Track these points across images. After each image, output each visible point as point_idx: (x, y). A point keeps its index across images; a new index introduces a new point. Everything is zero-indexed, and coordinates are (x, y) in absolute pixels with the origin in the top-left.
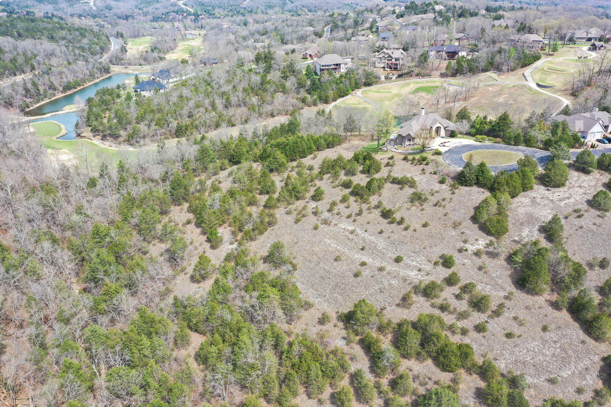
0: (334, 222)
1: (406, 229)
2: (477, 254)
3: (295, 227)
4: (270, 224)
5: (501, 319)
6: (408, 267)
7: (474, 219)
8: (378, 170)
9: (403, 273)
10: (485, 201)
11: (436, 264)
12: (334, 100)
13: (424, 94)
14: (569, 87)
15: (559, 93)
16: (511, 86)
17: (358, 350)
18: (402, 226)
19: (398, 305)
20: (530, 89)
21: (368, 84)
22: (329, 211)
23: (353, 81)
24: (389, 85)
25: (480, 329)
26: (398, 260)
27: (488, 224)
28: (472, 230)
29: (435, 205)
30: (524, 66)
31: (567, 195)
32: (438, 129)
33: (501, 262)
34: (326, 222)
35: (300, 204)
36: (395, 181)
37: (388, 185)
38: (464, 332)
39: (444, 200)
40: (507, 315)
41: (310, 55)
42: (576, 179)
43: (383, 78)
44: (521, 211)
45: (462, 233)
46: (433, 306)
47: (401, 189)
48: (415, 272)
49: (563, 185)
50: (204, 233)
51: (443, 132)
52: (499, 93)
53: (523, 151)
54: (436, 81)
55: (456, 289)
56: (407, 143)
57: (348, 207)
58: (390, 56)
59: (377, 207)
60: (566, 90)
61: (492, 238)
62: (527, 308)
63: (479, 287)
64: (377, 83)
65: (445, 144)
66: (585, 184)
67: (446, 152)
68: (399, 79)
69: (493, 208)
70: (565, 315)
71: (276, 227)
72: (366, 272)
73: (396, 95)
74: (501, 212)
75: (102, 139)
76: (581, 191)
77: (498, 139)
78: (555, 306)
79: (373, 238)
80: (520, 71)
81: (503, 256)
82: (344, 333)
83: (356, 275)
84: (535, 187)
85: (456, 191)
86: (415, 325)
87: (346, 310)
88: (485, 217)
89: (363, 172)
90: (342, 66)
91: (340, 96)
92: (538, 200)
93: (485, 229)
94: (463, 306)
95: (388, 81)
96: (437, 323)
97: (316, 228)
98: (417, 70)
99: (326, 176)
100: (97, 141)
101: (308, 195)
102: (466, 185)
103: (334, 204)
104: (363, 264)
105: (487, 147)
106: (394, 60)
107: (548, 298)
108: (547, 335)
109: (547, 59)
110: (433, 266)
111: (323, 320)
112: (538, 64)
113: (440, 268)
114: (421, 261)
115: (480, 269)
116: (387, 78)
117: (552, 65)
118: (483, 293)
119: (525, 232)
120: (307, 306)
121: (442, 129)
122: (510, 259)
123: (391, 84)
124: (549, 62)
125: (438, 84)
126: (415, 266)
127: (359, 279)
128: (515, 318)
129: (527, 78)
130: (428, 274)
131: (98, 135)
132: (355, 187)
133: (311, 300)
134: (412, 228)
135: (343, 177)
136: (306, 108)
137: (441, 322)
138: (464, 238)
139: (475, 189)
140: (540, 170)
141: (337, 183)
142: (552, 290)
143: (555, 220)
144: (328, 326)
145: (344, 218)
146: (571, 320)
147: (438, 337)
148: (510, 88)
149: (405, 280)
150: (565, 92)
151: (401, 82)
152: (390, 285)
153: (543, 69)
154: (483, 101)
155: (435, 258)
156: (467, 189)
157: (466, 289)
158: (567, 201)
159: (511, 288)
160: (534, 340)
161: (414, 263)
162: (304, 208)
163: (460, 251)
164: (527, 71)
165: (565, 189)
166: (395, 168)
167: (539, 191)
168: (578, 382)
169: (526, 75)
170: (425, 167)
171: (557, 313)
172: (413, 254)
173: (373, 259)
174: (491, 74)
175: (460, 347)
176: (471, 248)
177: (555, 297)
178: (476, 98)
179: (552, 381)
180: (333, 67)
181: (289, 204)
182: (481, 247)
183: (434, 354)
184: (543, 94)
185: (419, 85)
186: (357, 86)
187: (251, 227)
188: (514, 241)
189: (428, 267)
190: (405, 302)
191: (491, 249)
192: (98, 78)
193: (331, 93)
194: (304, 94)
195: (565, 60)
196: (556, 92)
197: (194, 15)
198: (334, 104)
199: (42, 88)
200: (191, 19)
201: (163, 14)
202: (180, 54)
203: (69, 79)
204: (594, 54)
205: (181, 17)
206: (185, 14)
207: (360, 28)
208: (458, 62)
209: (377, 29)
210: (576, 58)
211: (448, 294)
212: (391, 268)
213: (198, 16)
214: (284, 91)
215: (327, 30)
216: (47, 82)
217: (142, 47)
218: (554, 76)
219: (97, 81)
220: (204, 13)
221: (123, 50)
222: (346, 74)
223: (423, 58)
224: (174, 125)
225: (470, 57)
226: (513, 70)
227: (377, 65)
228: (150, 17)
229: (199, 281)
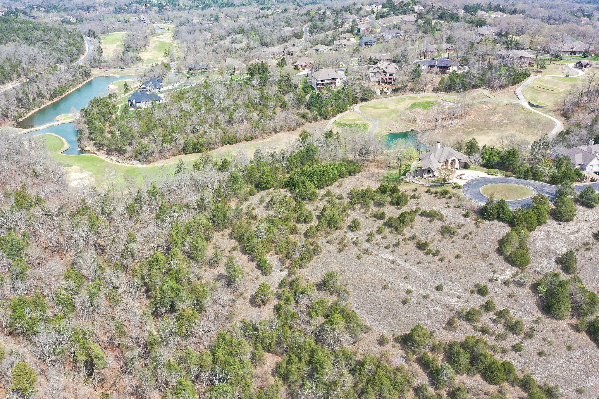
0: (375, 252)
1: (441, 260)
2: (506, 283)
3: (339, 256)
4: (316, 252)
5: (533, 340)
6: (448, 295)
7: (500, 251)
8: (406, 203)
9: (445, 300)
10: (508, 235)
11: (472, 292)
12: (334, 116)
13: (419, 110)
14: (560, 107)
15: (551, 114)
16: (504, 104)
17: (416, 367)
18: (438, 258)
19: (445, 328)
20: (523, 107)
21: (364, 99)
22: (368, 241)
23: (350, 96)
24: (385, 100)
25: (516, 348)
26: (439, 288)
27: (513, 256)
28: (499, 262)
29: (464, 238)
30: (515, 83)
31: (576, 229)
32: (453, 162)
33: (527, 290)
34: (366, 252)
35: (337, 234)
36: (424, 214)
37: (418, 218)
38: (504, 351)
39: (470, 233)
40: (538, 336)
41: (302, 66)
42: (581, 213)
43: (378, 93)
44: (539, 243)
45: (491, 264)
46: (475, 329)
47: (431, 221)
48: (456, 300)
49: (572, 220)
50: (253, 260)
51: (457, 164)
52: (493, 112)
53: (533, 185)
54: (429, 96)
55: (492, 315)
56: (427, 175)
57: (385, 238)
58: (385, 72)
59: (412, 239)
60: (557, 110)
61: (516, 269)
62: (553, 330)
63: (511, 313)
64: (373, 98)
65: (463, 177)
66: (590, 218)
67: (464, 185)
68: (394, 94)
69: (516, 241)
70: (584, 337)
71: (321, 255)
72: (412, 299)
73: (394, 111)
74: (522, 245)
75: (107, 154)
76: (587, 225)
77: (509, 173)
78: (576, 328)
79: (413, 268)
80: (511, 88)
81: (528, 286)
82: (402, 352)
83: (404, 302)
84: (548, 221)
85: (480, 224)
86: (463, 346)
87: (400, 333)
88: (509, 251)
89: (391, 203)
90: (338, 80)
91: (339, 112)
92: (552, 234)
93: (510, 260)
94: (500, 329)
95: (384, 96)
96: (483, 345)
97: (359, 257)
98: (410, 85)
99: (357, 206)
101: (345, 225)
102: (488, 220)
103: (371, 235)
104: (409, 292)
105: (500, 181)
106: (388, 75)
107: (569, 321)
108: (572, 353)
109: (536, 77)
110: (470, 294)
111: (382, 342)
112: (529, 81)
113: (476, 296)
114: (458, 289)
115: (510, 296)
116: (382, 93)
117: (541, 84)
118: (516, 318)
119: (544, 264)
120: (366, 329)
122: (535, 287)
123: (386, 99)
124: (538, 80)
125: (432, 100)
126: (454, 294)
127: (407, 305)
128: (544, 339)
129: (519, 96)
130: (467, 301)
131: (102, 149)
132: (389, 219)
133: (368, 324)
134: (446, 260)
135: (374, 209)
136: (307, 124)
137: (485, 343)
138: (493, 269)
139: (496, 223)
140: (551, 205)
141: (369, 214)
142: (573, 316)
143: (569, 254)
144: (388, 347)
145: (383, 249)
146: (589, 341)
147: (485, 356)
148: (503, 106)
149: (448, 307)
150: (557, 113)
151: (397, 97)
152: (435, 310)
153: (533, 88)
154: (479, 120)
155: (471, 287)
156: (490, 222)
157: (501, 314)
158: (576, 235)
159: (538, 314)
160: (561, 357)
161: (453, 291)
162: (344, 238)
163: (491, 280)
164: (519, 89)
165: (574, 223)
166: (420, 200)
167: (551, 225)
169: (517, 93)
170: (448, 200)
171: (577, 335)
172: (451, 283)
173: (416, 287)
174: (483, 90)
175: (504, 364)
176: (500, 278)
177: (575, 321)
178: (472, 116)
179: (579, 391)
180: (329, 81)
181: (328, 233)
182: (508, 277)
183: (482, 371)
184: (535, 113)
185: (414, 101)
186: (354, 102)
187: (299, 257)
188: (535, 271)
189: (466, 295)
190: (450, 325)
191: (517, 279)
192: (80, 83)
193: (330, 109)
194: (303, 110)
195: (553, 78)
196: (548, 112)
197: (158, 5)
198: (333, 119)
199: (31, 97)
200: (155, 10)
201: (125, 5)
202: (154, 52)
203: (55, 86)
204: (581, 73)
205: (144, 7)
206: (149, 5)
207: (341, 30)
208: (450, 78)
209: (359, 31)
210: (564, 76)
211: (486, 318)
212: (434, 295)
213: (162, 7)
214: (283, 106)
215: (306, 30)
216: (36, 90)
217: (115, 45)
218: (545, 95)
219: (80, 86)
220: (168, 4)
221: (100, 51)
222: (343, 89)
223: (416, 73)
224: (181, 142)
225: (461, 72)
226: (504, 87)
227: (372, 79)
228: (112, 8)
229: (259, 306)
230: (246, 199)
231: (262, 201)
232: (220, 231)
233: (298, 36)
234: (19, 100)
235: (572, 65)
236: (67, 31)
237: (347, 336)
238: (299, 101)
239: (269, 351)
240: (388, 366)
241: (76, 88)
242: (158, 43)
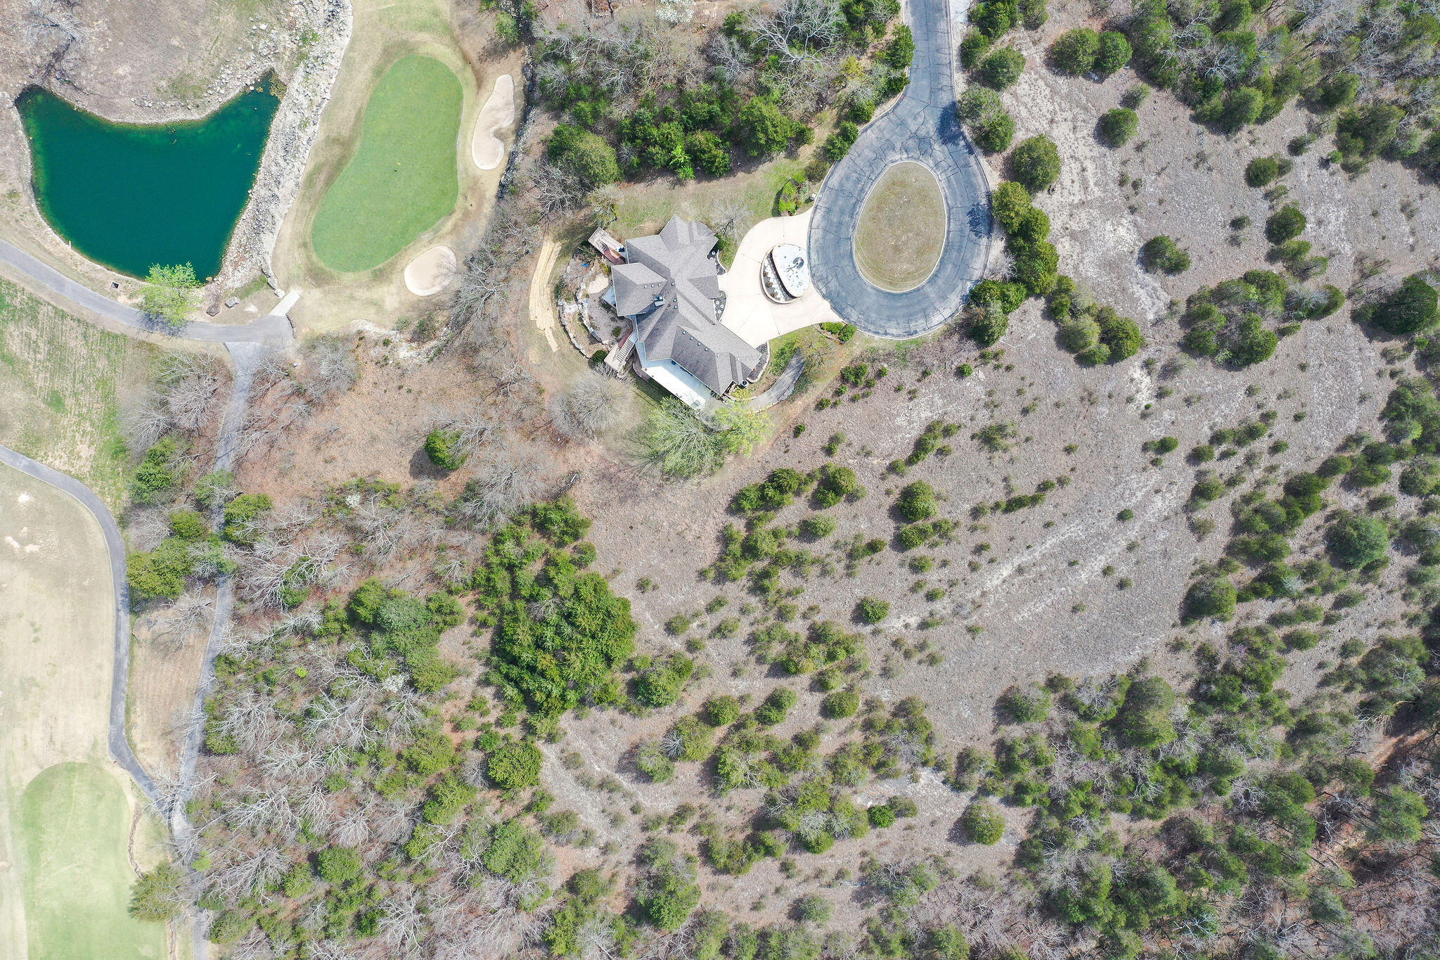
1: (1063, 482)
2: (1161, 394)
6: (1143, 506)
9: (1150, 516)
11: (1154, 462)
18: (1056, 486)
26: (1121, 515)
28: (1109, 376)
29: (1027, 412)
33: (1191, 366)
39: (1021, 392)
45: (1110, 396)
46: (1223, 494)
48: (1158, 502)
61: (1137, 354)
63: (1223, 422)
72: (1122, 571)
74: (1097, 316)
79: (1054, 540)
81: (1180, 357)
83: (1124, 586)
84: (1039, 205)
85: (1004, 358)
87: (1174, 614)
92: (1075, 226)
93: (1114, 357)
104: (1107, 571)
110: (1157, 468)
111: (1176, 646)
113: (1166, 460)
114: (1139, 482)
115: (1190, 402)
118: (1233, 420)
120: (1141, 665)
126: (1147, 495)
127: (1132, 584)
130: (1171, 483)
133: (1133, 659)
134: (1067, 472)
138: (1122, 399)
144: (1189, 640)
149: (1166, 519)
152: (1165, 542)
155: (1143, 459)
157: (1219, 439)
158: (1092, 177)
161: (1139, 494)
163: (1145, 417)
167: (1049, 207)
172: (1119, 489)
173: (1101, 553)
176: (1144, 397)
182: (1149, 382)
189: (1155, 476)
190: (1199, 530)
191: (1159, 368)
211: (1217, 469)
212: (1133, 531)
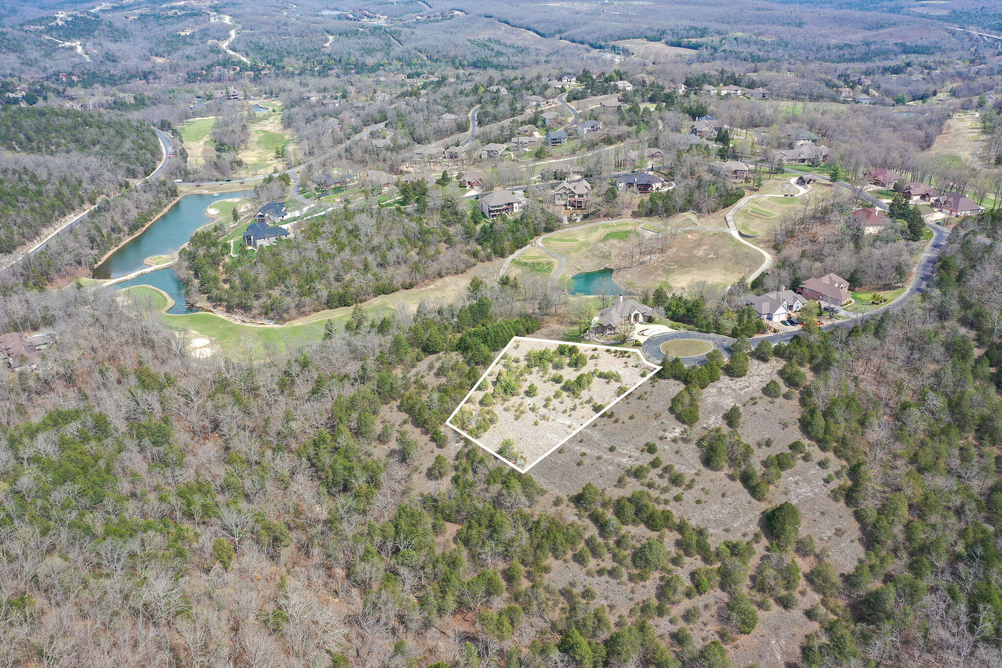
0: (552, 417)
1: (616, 422)
2: (674, 440)
3: (516, 423)
4: (492, 421)
5: (693, 491)
6: (621, 455)
7: (671, 410)
8: (584, 364)
9: (617, 460)
10: (680, 393)
11: (642, 451)
12: (512, 252)
13: (615, 242)
14: (772, 237)
15: (762, 245)
16: (711, 233)
17: (588, 522)
18: (613, 419)
19: (615, 486)
20: (732, 238)
21: (548, 230)
22: (545, 406)
23: (531, 227)
24: (574, 230)
25: (677, 499)
26: (612, 449)
27: (683, 414)
28: (669, 420)
29: (639, 398)
30: (726, 206)
31: (747, 384)
32: (636, 316)
33: (693, 446)
34: (544, 418)
35: (514, 401)
36: (601, 376)
37: (596, 379)
38: (666, 502)
39: (646, 393)
40: (697, 487)
41: (469, 183)
42: (755, 367)
43: (565, 219)
44: (710, 400)
45: (662, 423)
46: (642, 484)
47: (608, 383)
48: (627, 459)
49: (744, 375)
50: (426, 432)
51: (641, 318)
52: (699, 244)
53: (713, 340)
54: (627, 223)
55: (659, 471)
56: (608, 332)
57: (562, 403)
58: (572, 192)
59: (589, 402)
60: (769, 241)
61: (686, 426)
62: (712, 481)
63: (676, 468)
64: (559, 227)
65: (645, 333)
66: (763, 372)
67: (645, 342)
68: (584, 221)
69: (687, 400)
70: (738, 484)
71: (498, 424)
72: (587, 461)
73: (584, 244)
74: (693, 404)
75: (228, 311)
76: (759, 379)
77: (692, 327)
78: (732, 478)
79: (588, 431)
80: (721, 213)
81: (694, 442)
82: (575, 511)
83: (579, 464)
84: (722, 377)
85: (656, 384)
86: (629, 500)
87: (575, 492)
88: (679, 408)
89: (570, 365)
90: (515, 205)
91: (518, 248)
92: (723, 390)
93: (680, 418)
94: (664, 483)
95: (573, 224)
96: (646, 497)
97: (536, 424)
98: (604, 210)
99: (535, 370)
100: (220, 314)
101: (522, 391)
102: (665, 378)
103: (548, 400)
104: (583, 454)
105: (682, 336)
106: (576, 197)
107: (727, 472)
108: (726, 500)
109: (751, 197)
110: (640, 452)
111: (557, 502)
112: (742, 203)
113: (646, 454)
114: (630, 449)
115: (677, 453)
116: (570, 220)
117: (756, 206)
118: (680, 472)
119: (712, 419)
120: (542, 492)
121: (640, 315)
122: (699, 444)
123: (575, 229)
124: (753, 201)
125: (630, 228)
126: (626, 454)
127: (581, 467)
128: (703, 489)
129: (729, 223)
130: (637, 460)
131: (220, 305)
132: (566, 383)
133: (544, 487)
134: (621, 421)
135: (552, 372)
136: (479, 264)
137: (649, 496)
138: (664, 427)
139: (672, 381)
140: (726, 359)
141: (547, 377)
142: (730, 466)
143: (735, 409)
144: (562, 507)
145: (560, 414)
146: (742, 488)
147: (647, 507)
148: (711, 236)
149: (619, 466)
150: (768, 244)
151: (588, 225)
152: (608, 470)
153: (746, 212)
154: (682, 254)
155: (641, 445)
156: (665, 381)
157: (667, 469)
158: (747, 389)
159: (700, 466)
160: (716, 503)
161: (625, 451)
162: (521, 405)
163: (661, 438)
164: (730, 213)
165: (746, 378)
166: (599, 361)
167: (725, 381)
168: (743, 530)
169: (728, 218)
170: (627, 360)
171: (733, 483)
172: (623, 443)
173: (591, 449)
174: (690, 215)
175: (663, 512)
176: (669, 436)
177: (731, 472)
178: (675, 249)
179: (727, 530)
180: (505, 207)
181: (505, 400)
182: (677, 435)
183: (645, 519)
184: (745, 246)
185: (608, 230)
186: (536, 233)
187: (475, 426)
188: (704, 428)
189: (637, 454)
190: (620, 483)
191: (685, 436)
192: (165, 206)
193: (507, 244)
194: (474, 246)
195: (771, 198)
196: (757, 243)
197: (252, 69)
198: (511, 257)
199: (105, 231)
200: (249, 76)
201: (203, 69)
202: (258, 151)
203: (134, 214)
204: (802, 190)
205: (232, 72)
206: (238, 68)
207: (520, 118)
208: (651, 200)
209: (544, 121)
210: (782, 196)
211: (653, 475)
212: (607, 456)
213: (259, 71)
214: (449, 241)
215: (473, 117)
216: (109, 222)
217: (202, 143)
218: (758, 221)
219: (166, 210)
220: (268, 66)
221: (183, 154)
222: (522, 218)
223: (611, 195)
224: (325, 293)
225: (666, 189)
226: (714, 211)
227: (557, 202)
228: (182, 74)
229: (437, 479)
230: (413, 366)
231: (431, 367)
232: (387, 404)
233: (462, 128)
234: (92, 240)
235: (793, 180)
236: (132, 126)
237: (523, 499)
238: (468, 235)
239: (449, 521)
240: (561, 523)
241: (161, 214)
242: (262, 134)
